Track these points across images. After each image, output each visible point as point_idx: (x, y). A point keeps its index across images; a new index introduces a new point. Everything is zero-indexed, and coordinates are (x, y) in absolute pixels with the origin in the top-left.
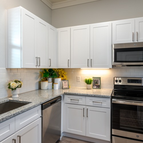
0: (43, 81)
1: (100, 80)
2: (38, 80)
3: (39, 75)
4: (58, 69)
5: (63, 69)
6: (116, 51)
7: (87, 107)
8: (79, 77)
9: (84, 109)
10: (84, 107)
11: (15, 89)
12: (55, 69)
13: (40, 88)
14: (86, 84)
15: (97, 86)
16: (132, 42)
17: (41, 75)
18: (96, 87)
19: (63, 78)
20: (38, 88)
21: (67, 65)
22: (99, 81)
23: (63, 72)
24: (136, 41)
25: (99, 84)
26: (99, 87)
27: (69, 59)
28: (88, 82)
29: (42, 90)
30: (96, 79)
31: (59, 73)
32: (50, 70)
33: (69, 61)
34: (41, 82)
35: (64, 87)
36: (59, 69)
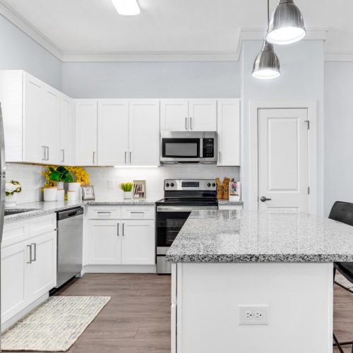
0: (47, 187)
1: (145, 184)
2: (39, 186)
3: (39, 176)
4: (74, 167)
5: (83, 168)
6: (165, 141)
7: (123, 222)
8: (112, 182)
9: (118, 224)
10: (119, 222)
11: (12, 193)
12: (69, 167)
13: (42, 200)
14: (123, 191)
15: (140, 194)
16: (185, 130)
17: (44, 178)
18: (138, 196)
19: (83, 183)
20: (38, 200)
21: (92, 160)
22: (143, 186)
23: (83, 173)
24: (190, 130)
25: (143, 191)
26: (142, 195)
27: (95, 151)
28: (126, 188)
29: (47, 201)
30: (139, 184)
31: (77, 175)
32: (61, 169)
33: (95, 154)
34: (45, 190)
35: (86, 197)
36: (76, 167)
